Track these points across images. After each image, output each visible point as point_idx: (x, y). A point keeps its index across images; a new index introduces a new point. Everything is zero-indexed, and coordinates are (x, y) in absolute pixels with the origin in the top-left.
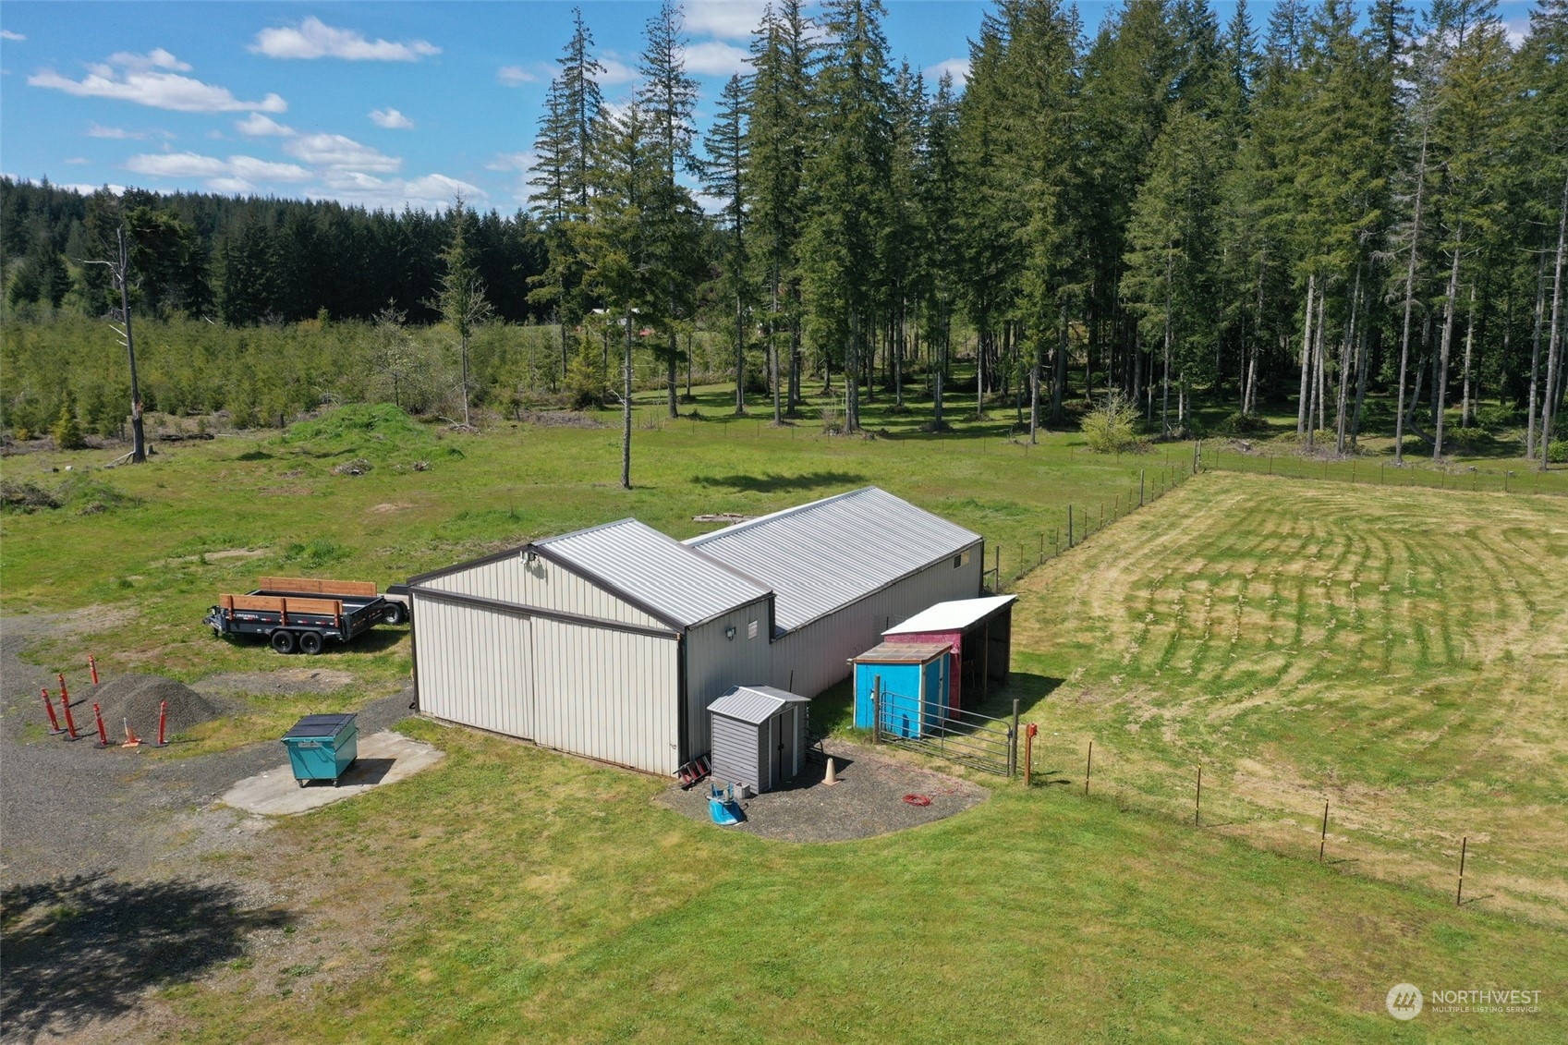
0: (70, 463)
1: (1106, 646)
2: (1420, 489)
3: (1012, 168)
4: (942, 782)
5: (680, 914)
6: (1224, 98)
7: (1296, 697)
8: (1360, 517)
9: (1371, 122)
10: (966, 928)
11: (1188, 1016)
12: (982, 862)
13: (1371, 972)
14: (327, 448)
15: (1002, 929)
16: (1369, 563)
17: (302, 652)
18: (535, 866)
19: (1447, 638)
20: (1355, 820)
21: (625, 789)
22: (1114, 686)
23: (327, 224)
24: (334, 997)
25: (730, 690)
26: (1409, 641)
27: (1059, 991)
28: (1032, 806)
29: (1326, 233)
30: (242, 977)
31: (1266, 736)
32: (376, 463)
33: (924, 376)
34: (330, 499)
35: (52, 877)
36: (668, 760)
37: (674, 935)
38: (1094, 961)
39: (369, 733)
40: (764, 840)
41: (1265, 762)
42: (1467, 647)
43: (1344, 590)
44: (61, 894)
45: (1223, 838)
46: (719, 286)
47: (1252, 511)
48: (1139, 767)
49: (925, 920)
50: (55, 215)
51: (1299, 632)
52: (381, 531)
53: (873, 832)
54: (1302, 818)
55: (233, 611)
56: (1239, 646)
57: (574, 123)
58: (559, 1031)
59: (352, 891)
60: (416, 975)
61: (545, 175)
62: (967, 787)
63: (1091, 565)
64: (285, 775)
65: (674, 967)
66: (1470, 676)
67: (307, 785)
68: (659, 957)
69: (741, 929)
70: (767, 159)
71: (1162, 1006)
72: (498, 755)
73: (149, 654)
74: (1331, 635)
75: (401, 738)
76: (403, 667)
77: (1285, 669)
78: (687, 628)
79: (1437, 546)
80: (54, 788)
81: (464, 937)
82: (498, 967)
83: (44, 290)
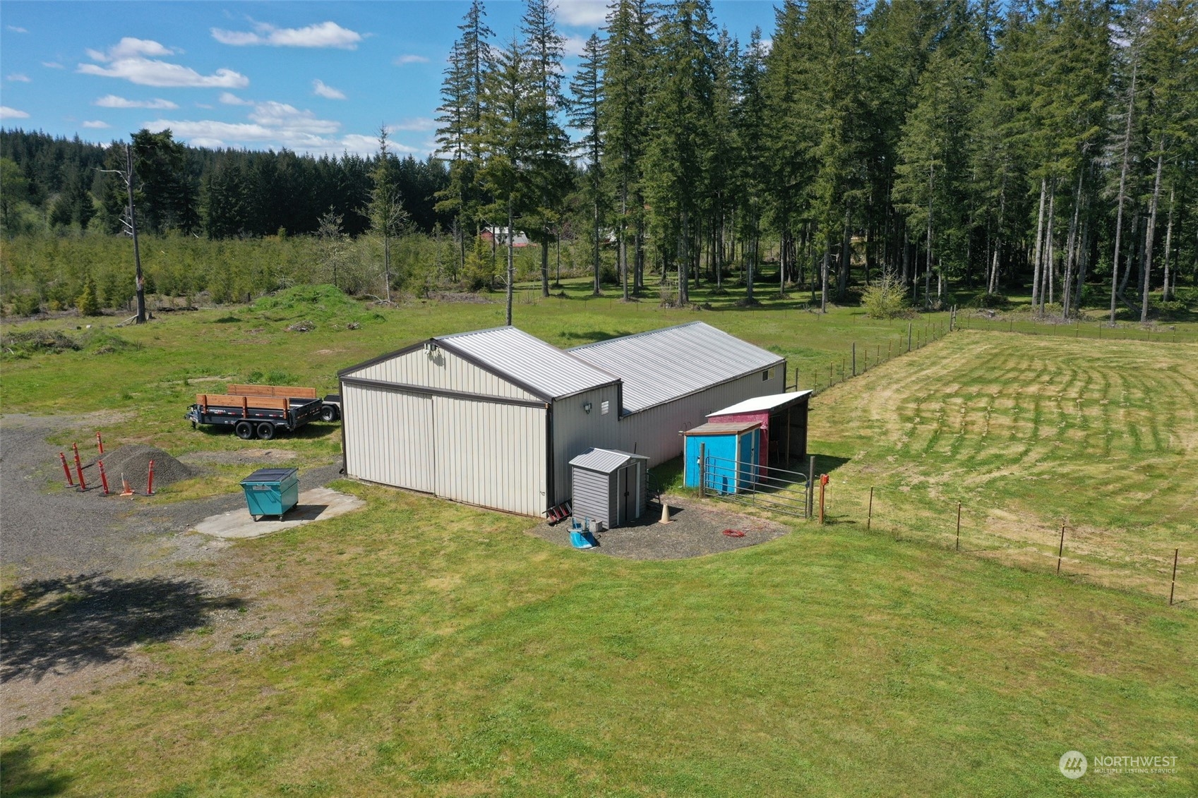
0: (88, 324)
1: (883, 437)
2: (1130, 341)
3: (809, 101)
4: (753, 522)
5: (547, 605)
6: (974, 51)
7: (1035, 470)
8: (1084, 358)
9: (1092, 57)
10: (774, 615)
11: (952, 674)
12: (785, 572)
13: (1102, 648)
14: (282, 315)
15: (802, 616)
16: (1091, 386)
17: (259, 438)
18: (433, 573)
19: (1155, 434)
20: (1086, 549)
21: (504, 525)
22: (890, 463)
23: (285, 165)
24: (275, 653)
25: (588, 450)
26: (1125, 436)
27: (847, 656)
28: (825, 537)
29: (1055, 145)
30: (205, 639)
31: (1012, 495)
32: (319, 325)
33: (739, 273)
34: (283, 346)
35: (63, 575)
36: (539, 505)
37: (541, 618)
38: (876, 638)
39: (308, 489)
40: (614, 558)
41: (1011, 511)
42: (1172, 439)
43: (1072, 403)
44: (69, 586)
45: (979, 559)
46: (582, 197)
47: (996, 355)
48: (909, 513)
49: (740, 610)
50: (84, 163)
51: (1036, 429)
52: (321, 366)
53: (699, 554)
54: (1042, 547)
55: (207, 407)
56: (988, 438)
57: (470, 74)
58: (451, 678)
59: (292, 586)
60: (340, 640)
61: (449, 114)
62: (773, 525)
63: (870, 387)
64: (244, 514)
65: (541, 638)
66: (1176, 458)
67: (260, 520)
68: (530, 631)
69: (595, 615)
70: (618, 95)
71: (931, 668)
72: (406, 503)
73: (143, 439)
74: (1062, 432)
75: (333, 492)
76: (336, 448)
77: (1026, 453)
78: (553, 399)
79: (1145, 376)
80: (67, 521)
81: (377, 617)
82: (404, 636)
83: (75, 216)
